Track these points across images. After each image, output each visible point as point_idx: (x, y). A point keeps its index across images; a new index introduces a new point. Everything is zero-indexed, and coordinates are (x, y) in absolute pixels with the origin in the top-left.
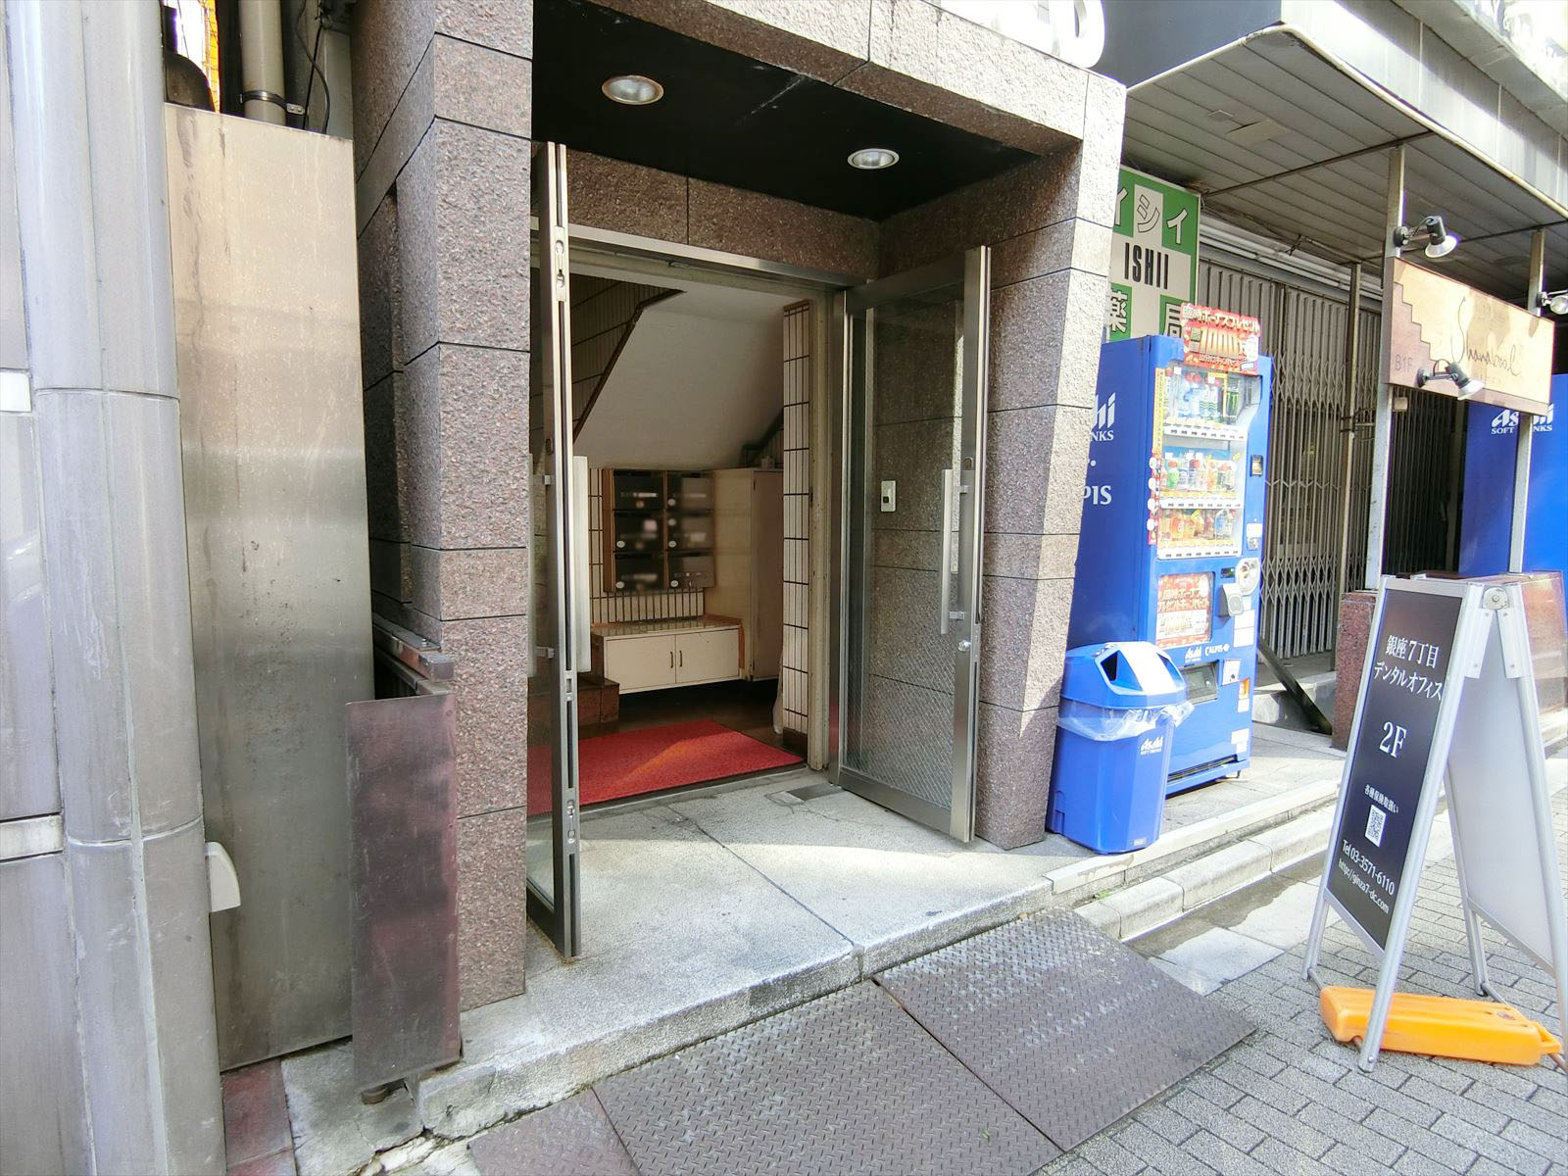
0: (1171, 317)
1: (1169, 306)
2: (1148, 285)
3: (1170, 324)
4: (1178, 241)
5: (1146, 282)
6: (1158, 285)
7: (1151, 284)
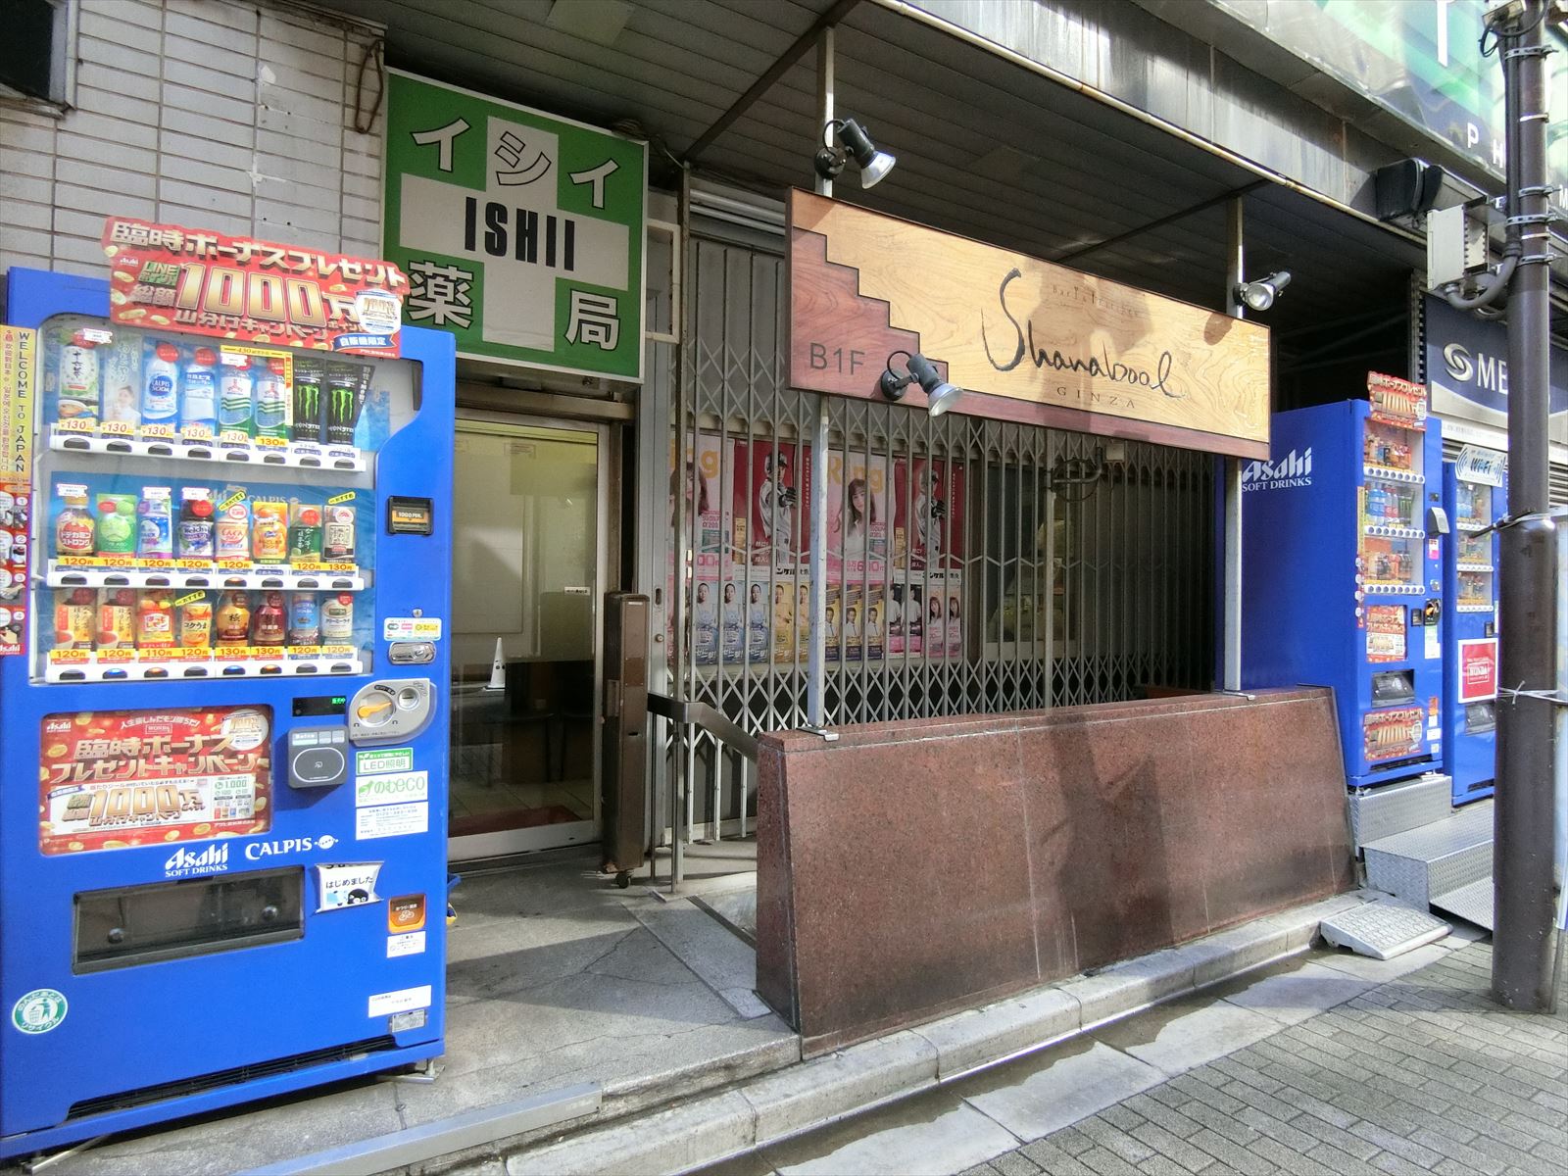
0: (581, 311)
1: (576, 295)
2: (526, 263)
3: (581, 322)
4: (598, 202)
5: (520, 256)
6: (551, 261)
7: (533, 259)
